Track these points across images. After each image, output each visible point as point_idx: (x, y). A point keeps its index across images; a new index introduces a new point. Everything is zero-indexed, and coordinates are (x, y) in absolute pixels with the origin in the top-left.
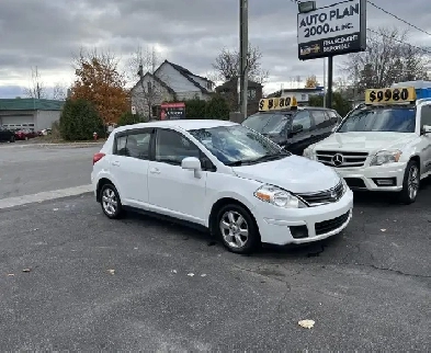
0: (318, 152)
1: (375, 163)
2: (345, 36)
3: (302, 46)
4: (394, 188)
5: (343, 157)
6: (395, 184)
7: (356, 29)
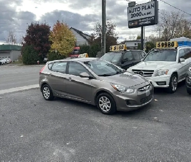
0: (133, 70)
1: (157, 75)
2: (149, 18)
3: (130, 22)
4: (165, 86)
5: (143, 72)
6: (165, 84)
7: (153, 14)
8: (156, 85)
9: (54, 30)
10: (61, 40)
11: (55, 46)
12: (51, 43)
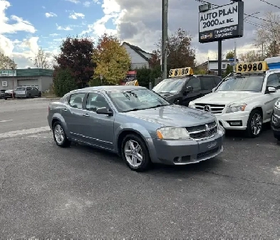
0: (197, 104)
1: (229, 111)
2: (229, 27)
3: (200, 34)
4: (241, 127)
5: (210, 107)
6: (241, 125)
7: (236, 22)
8: (227, 126)
9: (99, 47)
10: (109, 61)
11: (101, 70)
12: (95, 65)
